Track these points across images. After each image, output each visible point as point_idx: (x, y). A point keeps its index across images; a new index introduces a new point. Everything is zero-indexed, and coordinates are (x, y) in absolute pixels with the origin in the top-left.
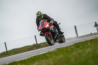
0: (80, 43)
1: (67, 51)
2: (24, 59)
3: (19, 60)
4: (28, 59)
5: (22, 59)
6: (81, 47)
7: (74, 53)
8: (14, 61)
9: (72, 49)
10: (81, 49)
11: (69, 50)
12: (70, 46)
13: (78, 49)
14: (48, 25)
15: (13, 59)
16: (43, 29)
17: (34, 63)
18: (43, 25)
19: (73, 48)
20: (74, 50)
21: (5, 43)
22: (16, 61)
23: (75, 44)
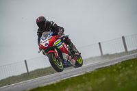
2: (52, 83)
3: (45, 85)
4: (58, 84)
5: (49, 84)
6: (131, 66)
7: (121, 75)
8: (37, 86)
9: (118, 69)
10: (130, 69)
11: (115, 70)
12: (116, 65)
13: (127, 68)
15: (37, 83)
17: (65, 89)
19: (120, 67)
20: (121, 71)
21: (25, 61)
22: (40, 86)
23: (123, 62)
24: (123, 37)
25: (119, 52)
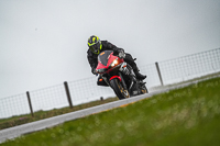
0: (76, 120)
1: (48, 139)
9: (59, 134)
11: (53, 135)
12: (55, 127)
13: (73, 133)
14: (115, 62)
16: (106, 70)
18: (106, 61)
19: (61, 131)
20: (63, 137)
23: (66, 122)
24: (66, 84)
25: (59, 106)
